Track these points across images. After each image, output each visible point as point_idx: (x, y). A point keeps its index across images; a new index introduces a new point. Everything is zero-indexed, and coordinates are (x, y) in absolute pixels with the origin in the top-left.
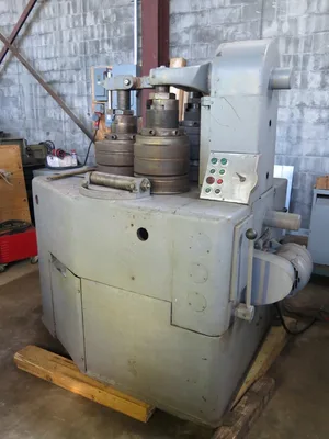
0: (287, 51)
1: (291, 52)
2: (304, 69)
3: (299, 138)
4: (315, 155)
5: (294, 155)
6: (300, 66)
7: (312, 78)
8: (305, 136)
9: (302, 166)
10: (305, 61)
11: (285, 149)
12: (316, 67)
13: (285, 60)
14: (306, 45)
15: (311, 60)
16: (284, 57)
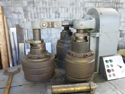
0: (43, 6)
1: (44, 6)
2: (49, 12)
3: (51, 34)
4: (56, 38)
5: (50, 39)
6: (48, 11)
7: (52, 15)
8: (53, 33)
9: (53, 42)
10: (49, 9)
11: (47, 38)
12: (53, 11)
13: (43, 9)
14: (49, 4)
15: (51, 9)
16: (42, 8)
